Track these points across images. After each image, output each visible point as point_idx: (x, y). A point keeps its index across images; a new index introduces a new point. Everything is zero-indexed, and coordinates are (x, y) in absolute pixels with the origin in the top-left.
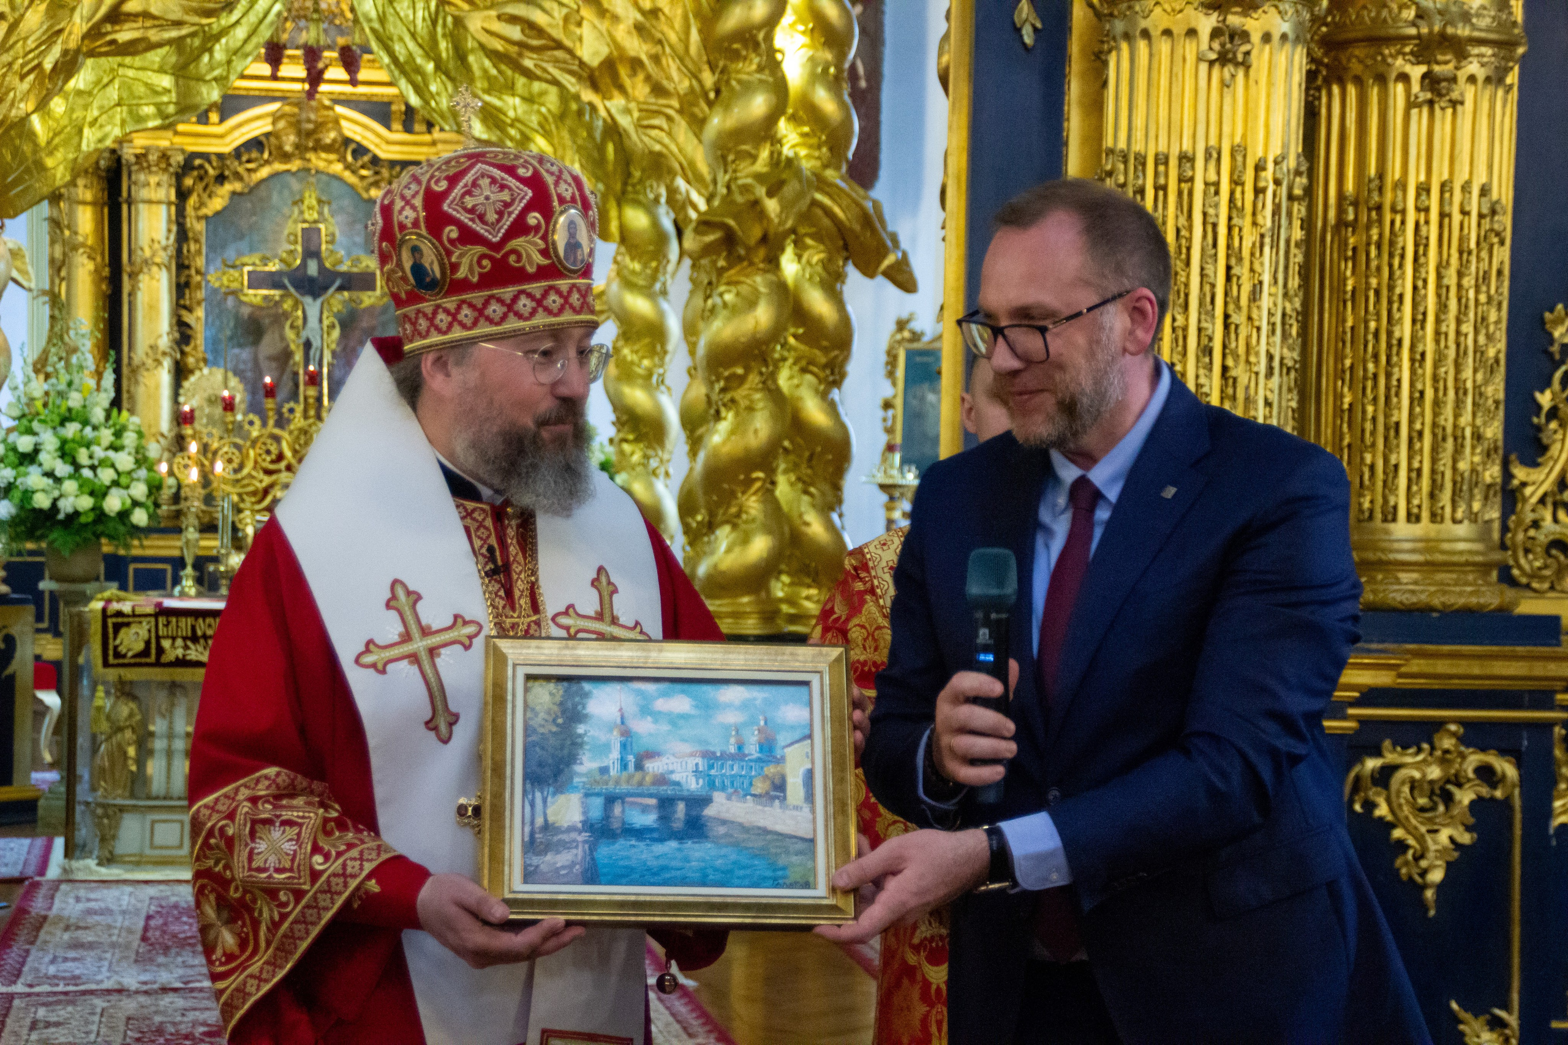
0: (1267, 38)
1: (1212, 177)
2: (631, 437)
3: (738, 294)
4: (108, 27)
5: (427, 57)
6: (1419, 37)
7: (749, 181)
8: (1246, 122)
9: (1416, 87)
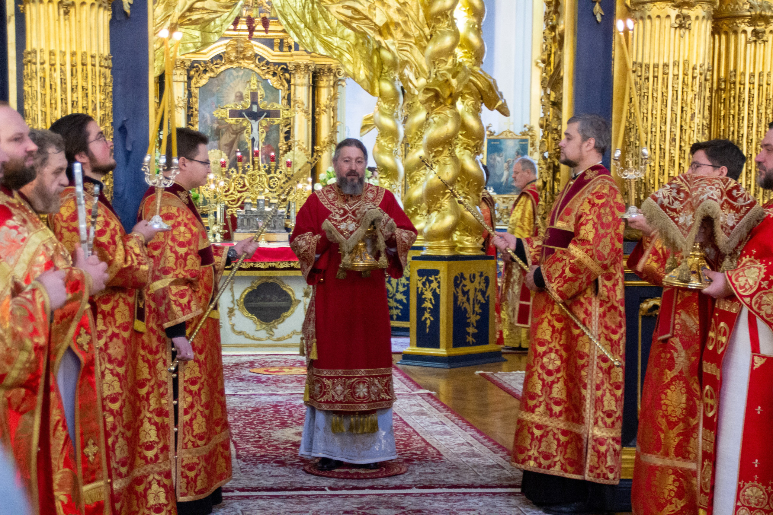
0: (697, 18)
1: (676, 73)
2: (384, 176)
3: (440, 118)
4: (188, 14)
5: (301, 21)
6: (751, 16)
7: (445, 72)
8: (689, 50)
9: (749, 35)
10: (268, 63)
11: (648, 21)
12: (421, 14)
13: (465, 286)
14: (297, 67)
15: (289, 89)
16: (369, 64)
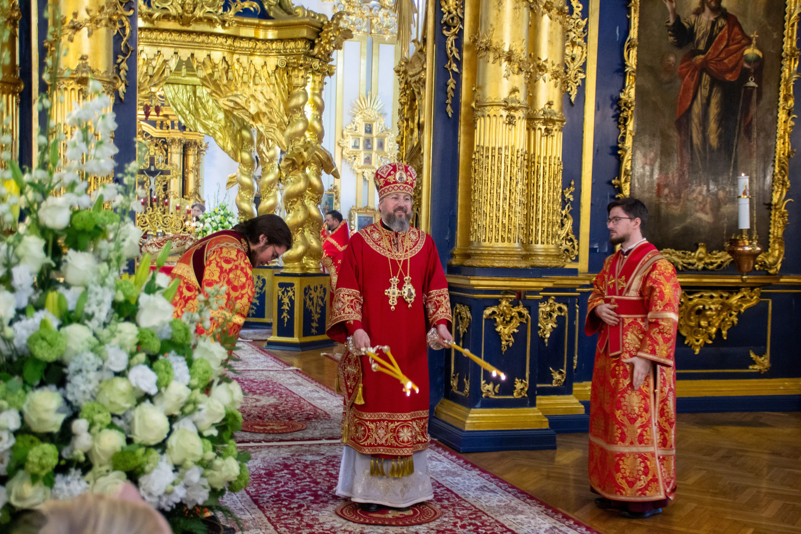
0: (519, 118)
1: (507, 154)
3: (295, 178)
5: (187, 109)
6: (544, 119)
7: (299, 147)
8: (515, 139)
9: (543, 131)
10: (152, 137)
11: (488, 119)
12: (282, 107)
13: (311, 294)
14: (173, 141)
15: (167, 155)
16: (234, 140)
